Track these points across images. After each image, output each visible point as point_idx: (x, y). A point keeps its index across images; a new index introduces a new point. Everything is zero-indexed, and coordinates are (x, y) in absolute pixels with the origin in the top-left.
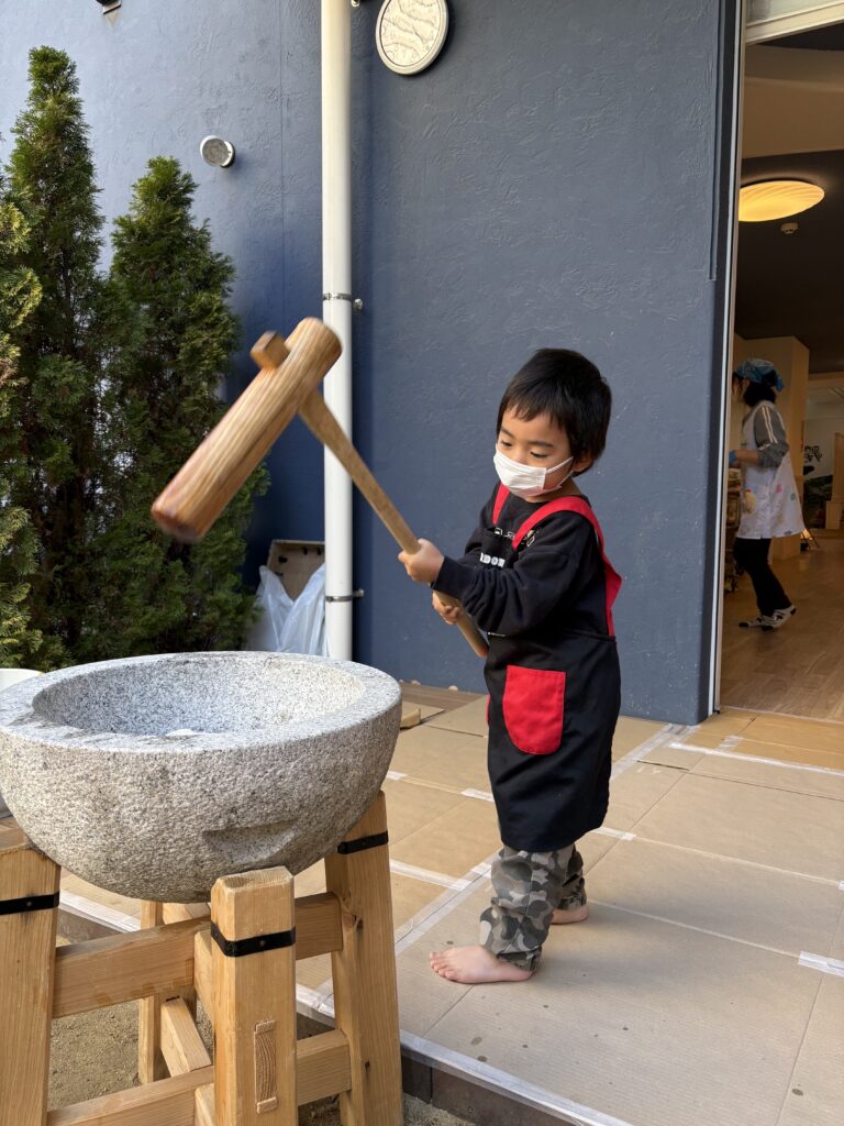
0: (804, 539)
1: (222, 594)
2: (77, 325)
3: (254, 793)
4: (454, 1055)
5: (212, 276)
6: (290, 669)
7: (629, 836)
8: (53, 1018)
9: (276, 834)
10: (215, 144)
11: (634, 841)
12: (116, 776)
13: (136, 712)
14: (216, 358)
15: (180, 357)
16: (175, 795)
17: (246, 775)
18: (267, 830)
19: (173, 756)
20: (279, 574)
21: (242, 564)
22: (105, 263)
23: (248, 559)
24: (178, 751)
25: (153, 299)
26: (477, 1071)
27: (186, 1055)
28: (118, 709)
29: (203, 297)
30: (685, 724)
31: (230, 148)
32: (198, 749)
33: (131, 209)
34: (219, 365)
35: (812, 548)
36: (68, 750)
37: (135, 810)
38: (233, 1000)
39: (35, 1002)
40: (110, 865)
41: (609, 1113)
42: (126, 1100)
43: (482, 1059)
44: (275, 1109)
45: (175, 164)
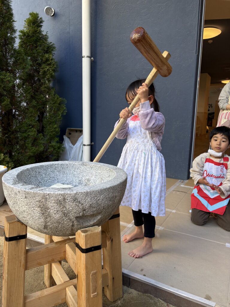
0: (207, 129)
1: (54, 143)
2: (9, 63)
3: (91, 205)
4: (136, 274)
5: (49, 49)
6: (89, 166)
7: (174, 211)
8: (26, 270)
9: (95, 216)
10: (49, 9)
11: (176, 212)
12: (49, 200)
13: (44, 179)
14: (51, 74)
15: (40, 74)
16: (67, 206)
17: (89, 199)
18: (93, 216)
19: (67, 194)
20: (69, 138)
21: (59, 135)
22: (17, 44)
23: (60, 133)
24: (69, 192)
25: (32, 56)
26: (143, 279)
27: (62, 278)
28: (39, 178)
29: (47, 56)
30: (184, 180)
31: (53, 10)
32: (75, 192)
33: (24, 28)
34: (52, 76)
35: (209, 132)
36: (33, 193)
37: (55, 211)
38: (85, 266)
39: (20, 266)
40: (46, 227)
41: (182, 290)
42: (46, 292)
43: (144, 275)
44: (97, 296)
45: (37, 14)
